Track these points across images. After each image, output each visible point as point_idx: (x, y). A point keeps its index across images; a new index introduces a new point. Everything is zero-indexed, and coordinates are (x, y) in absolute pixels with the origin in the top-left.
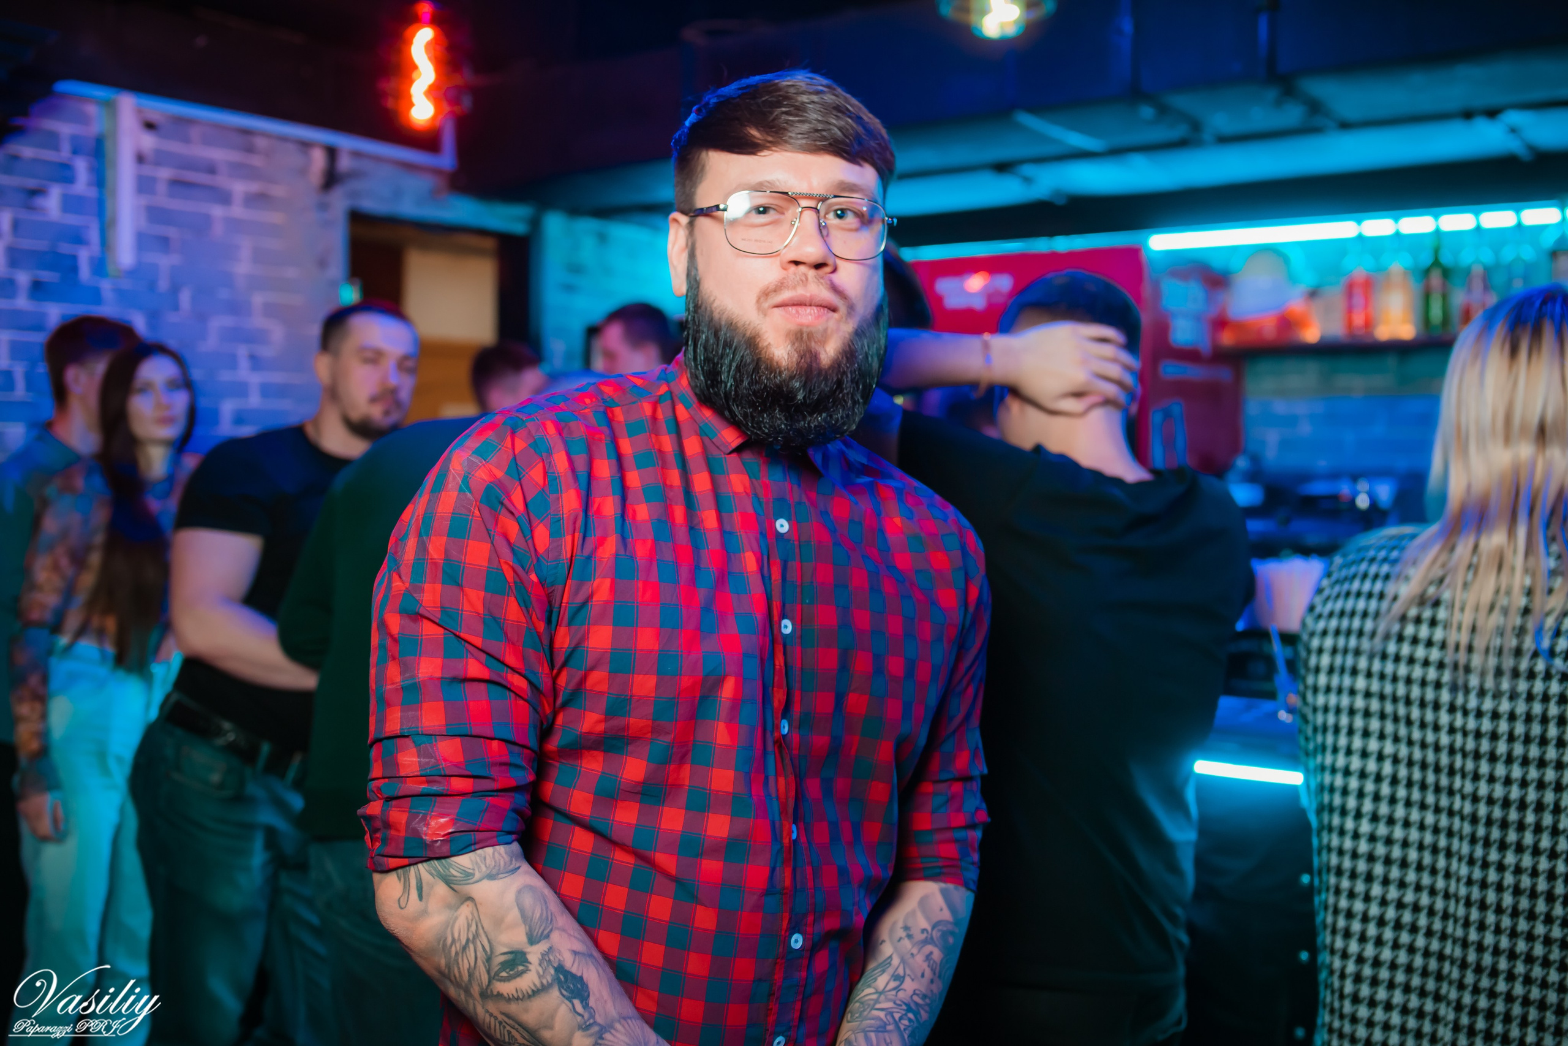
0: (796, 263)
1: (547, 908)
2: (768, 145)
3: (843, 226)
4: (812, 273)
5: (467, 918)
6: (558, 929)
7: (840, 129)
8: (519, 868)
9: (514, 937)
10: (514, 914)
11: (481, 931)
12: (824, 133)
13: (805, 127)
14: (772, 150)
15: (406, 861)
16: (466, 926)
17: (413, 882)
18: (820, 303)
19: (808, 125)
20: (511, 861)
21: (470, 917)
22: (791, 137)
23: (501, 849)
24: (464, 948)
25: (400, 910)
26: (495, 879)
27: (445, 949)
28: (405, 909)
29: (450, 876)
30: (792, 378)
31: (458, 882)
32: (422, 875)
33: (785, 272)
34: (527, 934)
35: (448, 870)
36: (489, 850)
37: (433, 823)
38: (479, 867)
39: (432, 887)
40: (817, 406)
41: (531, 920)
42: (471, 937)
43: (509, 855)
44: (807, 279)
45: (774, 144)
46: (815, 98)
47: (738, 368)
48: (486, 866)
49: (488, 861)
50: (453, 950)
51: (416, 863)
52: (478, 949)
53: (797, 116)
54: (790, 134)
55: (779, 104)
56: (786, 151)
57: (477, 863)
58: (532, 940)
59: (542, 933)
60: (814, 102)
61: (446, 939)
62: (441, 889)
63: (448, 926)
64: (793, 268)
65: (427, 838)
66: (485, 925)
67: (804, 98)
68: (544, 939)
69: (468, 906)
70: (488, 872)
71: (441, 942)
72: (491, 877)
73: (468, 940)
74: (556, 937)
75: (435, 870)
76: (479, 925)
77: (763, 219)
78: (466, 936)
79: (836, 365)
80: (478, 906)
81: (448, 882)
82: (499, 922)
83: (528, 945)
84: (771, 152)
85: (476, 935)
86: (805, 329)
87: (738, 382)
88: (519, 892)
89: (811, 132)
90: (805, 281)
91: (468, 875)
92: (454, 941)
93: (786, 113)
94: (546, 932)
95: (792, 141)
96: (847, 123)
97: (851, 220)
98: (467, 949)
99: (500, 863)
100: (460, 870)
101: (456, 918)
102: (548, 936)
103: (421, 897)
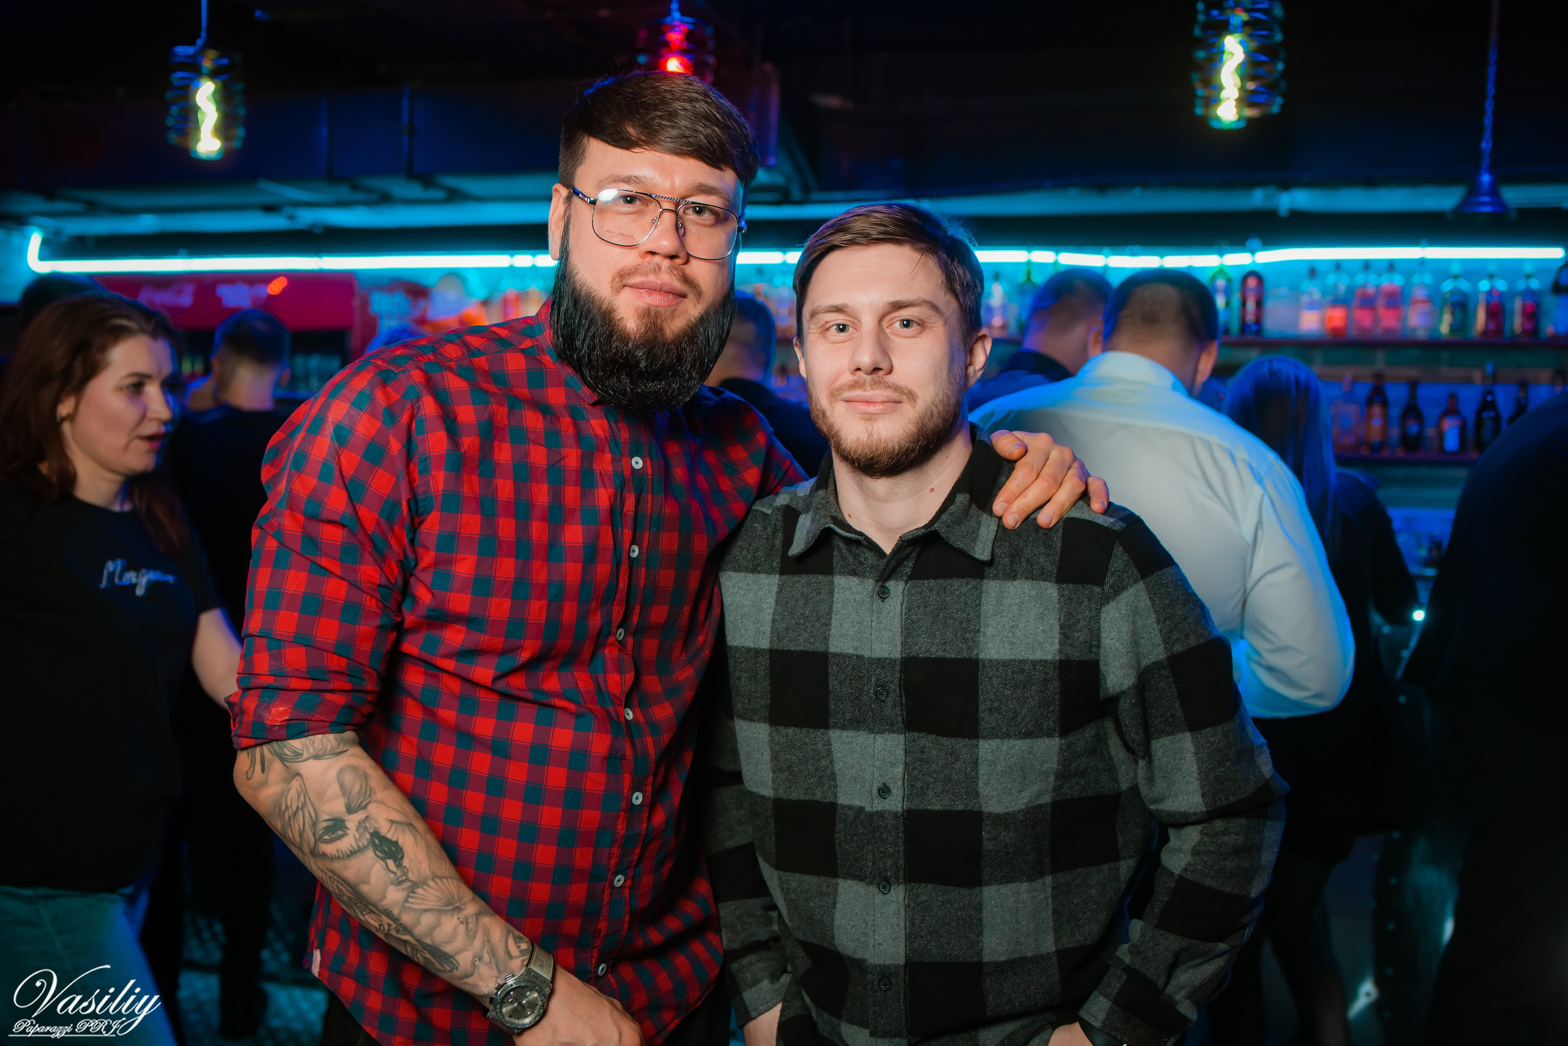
0: (653, 253)
1: (367, 784)
2: (641, 143)
3: (699, 221)
4: (666, 263)
5: (297, 790)
6: (376, 801)
7: (706, 137)
8: (346, 751)
9: (336, 806)
10: (335, 788)
11: (308, 801)
12: (691, 139)
13: (674, 132)
14: (643, 148)
15: (253, 742)
16: (296, 795)
17: (258, 757)
18: (670, 291)
19: (678, 130)
20: (339, 745)
21: (299, 789)
22: (660, 140)
23: (331, 736)
24: (295, 814)
25: (247, 781)
26: (320, 759)
27: (281, 814)
28: (250, 780)
29: (283, 755)
30: (638, 347)
31: (289, 760)
32: (265, 753)
33: (641, 260)
34: (345, 805)
35: (283, 749)
36: (320, 736)
37: (273, 711)
38: (308, 749)
39: (271, 763)
40: (656, 375)
41: (350, 794)
42: (300, 805)
43: (337, 741)
44: (660, 269)
45: (647, 143)
46: (688, 106)
47: (593, 337)
48: (314, 749)
49: (316, 745)
50: (287, 814)
51: (261, 745)
52: (305, 815)
53: (669, 121)
54: (660, 137)
55: (655, 107)
56: (655, 151)
57: (306, 746)
58: (350, 810)
59: (360, 804)
60: (685, 109)
61: (281, 805)
62: (277, 766)
63: (282, 796)
64: (649, 258)
65: (268, 722)
66: (310, 797)
67: (677, 105)
68: (361, 809)
69: (297, 780)
70: (315, 753)
71: (277, 808)
72: (317, 757)
73: (298, 807)
74: (373, 809)
75: (273, 749)
76: (307, 796)
77: (629, 208)
78: (296, 805)
79: (678, 341)
80: (305, 780)
81: (282, 759)
82: (321, 795)
83: (347, 814)
84: (642, 150)
85: (304, 805)
86: (653, 309)
87: (592, 349)
88: (341, 771)
89: (679, 138)
90: (657, 269)
91: (297, 755)
92: (287, 808)
93: (660, 117)
94: (363, 804)
95: (662, 143)
96: (714, 131)
97: (707, 217)
98: (297, 815)
99: (327, 746)
100: (291, 751)
101: (289, 789)
102: (365, 807)
103: (263, 770)
